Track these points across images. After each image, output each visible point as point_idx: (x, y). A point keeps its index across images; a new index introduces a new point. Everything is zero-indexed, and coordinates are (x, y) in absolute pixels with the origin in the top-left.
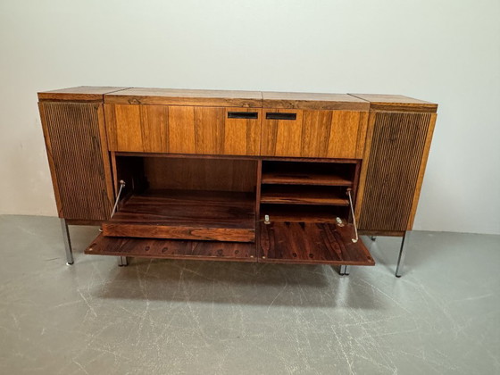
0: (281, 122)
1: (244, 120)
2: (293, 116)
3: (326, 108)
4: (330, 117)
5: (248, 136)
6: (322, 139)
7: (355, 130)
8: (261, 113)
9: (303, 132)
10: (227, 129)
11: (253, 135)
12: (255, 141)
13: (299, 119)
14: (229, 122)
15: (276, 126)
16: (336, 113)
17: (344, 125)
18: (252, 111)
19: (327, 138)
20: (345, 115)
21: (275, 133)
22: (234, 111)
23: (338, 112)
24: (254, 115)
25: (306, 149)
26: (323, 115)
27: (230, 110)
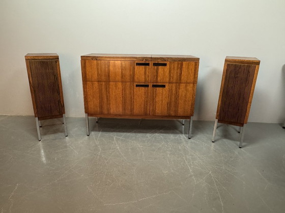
0: (160, 67)
1: (143, 67)
2: (165, 65)
3: (180, 61)
4: (182, 65)
5: (145, 73)
6: (179, 74)
7: (193, 70)
8: (151, 63)
9: (170, 72)
10: (135, 70)
11: (147, 73)
12: (148, 76)
13: (168, 65)
14: (136, 67)
15: (158, 69)
16: (184, 63)
17: (188, 68)
18: (147, 62)
19: (181, 74)
20: (188, 64)
21: (157, 72)
22: (139, 62)
23: (185, 62)
24: (148, 64)
25: (171, 79)
26: (178, 64)
27: (137, 62)
